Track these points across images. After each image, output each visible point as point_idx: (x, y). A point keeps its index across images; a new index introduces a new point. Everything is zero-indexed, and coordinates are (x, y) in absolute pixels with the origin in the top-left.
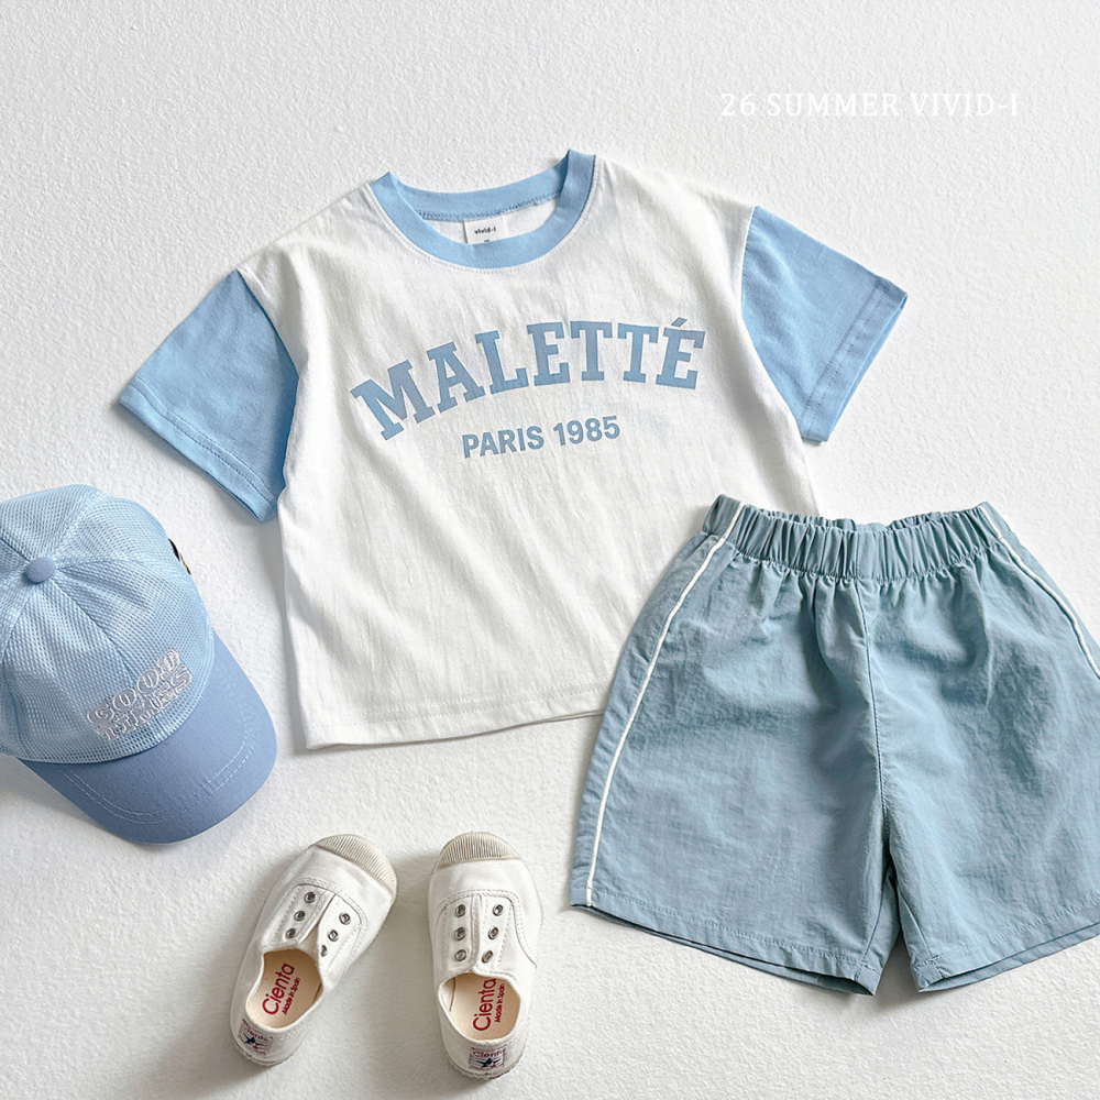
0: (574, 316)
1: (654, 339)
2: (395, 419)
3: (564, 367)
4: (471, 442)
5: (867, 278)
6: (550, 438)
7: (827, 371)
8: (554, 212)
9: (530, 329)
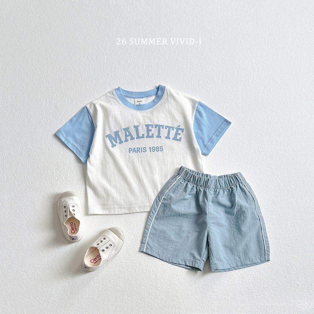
0: (156, 123)
1: (173, 130)
2: (115, 143)
3: (153, 134)
4: (131, 150)
5: (223, 119)
6: (148, 150)
7: (211, 140)
8: (155, 99)
9: (146, 125)
